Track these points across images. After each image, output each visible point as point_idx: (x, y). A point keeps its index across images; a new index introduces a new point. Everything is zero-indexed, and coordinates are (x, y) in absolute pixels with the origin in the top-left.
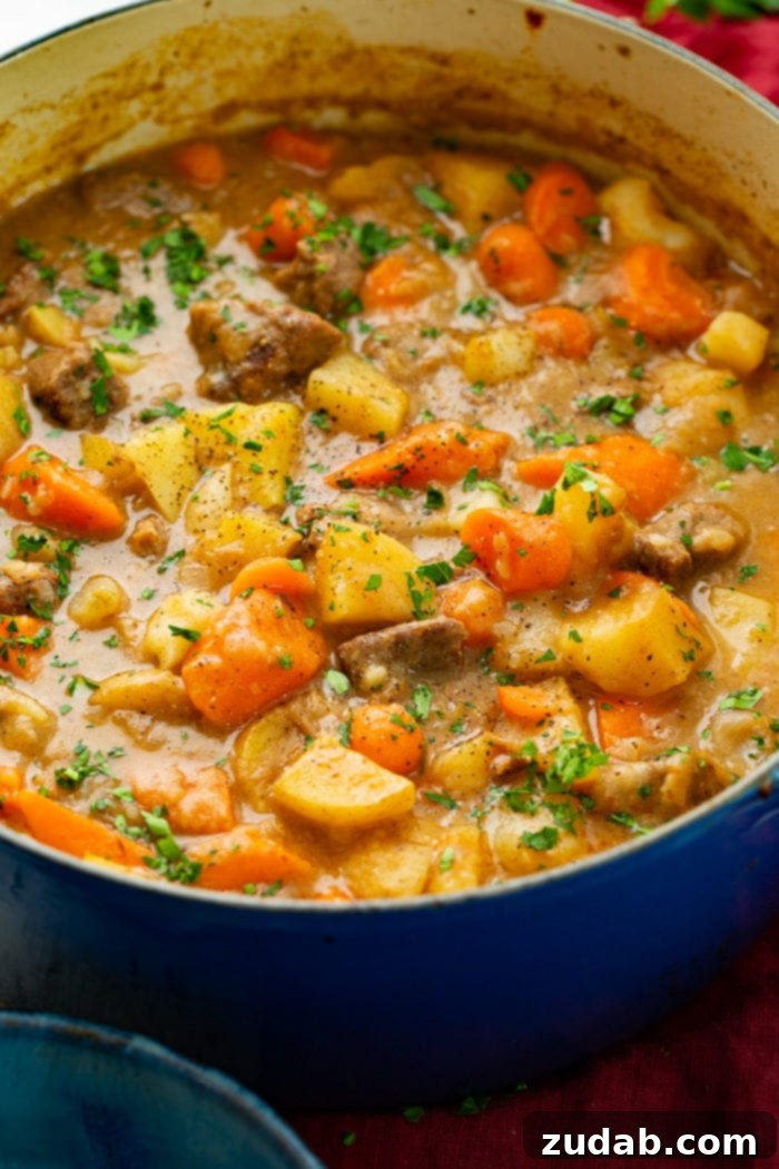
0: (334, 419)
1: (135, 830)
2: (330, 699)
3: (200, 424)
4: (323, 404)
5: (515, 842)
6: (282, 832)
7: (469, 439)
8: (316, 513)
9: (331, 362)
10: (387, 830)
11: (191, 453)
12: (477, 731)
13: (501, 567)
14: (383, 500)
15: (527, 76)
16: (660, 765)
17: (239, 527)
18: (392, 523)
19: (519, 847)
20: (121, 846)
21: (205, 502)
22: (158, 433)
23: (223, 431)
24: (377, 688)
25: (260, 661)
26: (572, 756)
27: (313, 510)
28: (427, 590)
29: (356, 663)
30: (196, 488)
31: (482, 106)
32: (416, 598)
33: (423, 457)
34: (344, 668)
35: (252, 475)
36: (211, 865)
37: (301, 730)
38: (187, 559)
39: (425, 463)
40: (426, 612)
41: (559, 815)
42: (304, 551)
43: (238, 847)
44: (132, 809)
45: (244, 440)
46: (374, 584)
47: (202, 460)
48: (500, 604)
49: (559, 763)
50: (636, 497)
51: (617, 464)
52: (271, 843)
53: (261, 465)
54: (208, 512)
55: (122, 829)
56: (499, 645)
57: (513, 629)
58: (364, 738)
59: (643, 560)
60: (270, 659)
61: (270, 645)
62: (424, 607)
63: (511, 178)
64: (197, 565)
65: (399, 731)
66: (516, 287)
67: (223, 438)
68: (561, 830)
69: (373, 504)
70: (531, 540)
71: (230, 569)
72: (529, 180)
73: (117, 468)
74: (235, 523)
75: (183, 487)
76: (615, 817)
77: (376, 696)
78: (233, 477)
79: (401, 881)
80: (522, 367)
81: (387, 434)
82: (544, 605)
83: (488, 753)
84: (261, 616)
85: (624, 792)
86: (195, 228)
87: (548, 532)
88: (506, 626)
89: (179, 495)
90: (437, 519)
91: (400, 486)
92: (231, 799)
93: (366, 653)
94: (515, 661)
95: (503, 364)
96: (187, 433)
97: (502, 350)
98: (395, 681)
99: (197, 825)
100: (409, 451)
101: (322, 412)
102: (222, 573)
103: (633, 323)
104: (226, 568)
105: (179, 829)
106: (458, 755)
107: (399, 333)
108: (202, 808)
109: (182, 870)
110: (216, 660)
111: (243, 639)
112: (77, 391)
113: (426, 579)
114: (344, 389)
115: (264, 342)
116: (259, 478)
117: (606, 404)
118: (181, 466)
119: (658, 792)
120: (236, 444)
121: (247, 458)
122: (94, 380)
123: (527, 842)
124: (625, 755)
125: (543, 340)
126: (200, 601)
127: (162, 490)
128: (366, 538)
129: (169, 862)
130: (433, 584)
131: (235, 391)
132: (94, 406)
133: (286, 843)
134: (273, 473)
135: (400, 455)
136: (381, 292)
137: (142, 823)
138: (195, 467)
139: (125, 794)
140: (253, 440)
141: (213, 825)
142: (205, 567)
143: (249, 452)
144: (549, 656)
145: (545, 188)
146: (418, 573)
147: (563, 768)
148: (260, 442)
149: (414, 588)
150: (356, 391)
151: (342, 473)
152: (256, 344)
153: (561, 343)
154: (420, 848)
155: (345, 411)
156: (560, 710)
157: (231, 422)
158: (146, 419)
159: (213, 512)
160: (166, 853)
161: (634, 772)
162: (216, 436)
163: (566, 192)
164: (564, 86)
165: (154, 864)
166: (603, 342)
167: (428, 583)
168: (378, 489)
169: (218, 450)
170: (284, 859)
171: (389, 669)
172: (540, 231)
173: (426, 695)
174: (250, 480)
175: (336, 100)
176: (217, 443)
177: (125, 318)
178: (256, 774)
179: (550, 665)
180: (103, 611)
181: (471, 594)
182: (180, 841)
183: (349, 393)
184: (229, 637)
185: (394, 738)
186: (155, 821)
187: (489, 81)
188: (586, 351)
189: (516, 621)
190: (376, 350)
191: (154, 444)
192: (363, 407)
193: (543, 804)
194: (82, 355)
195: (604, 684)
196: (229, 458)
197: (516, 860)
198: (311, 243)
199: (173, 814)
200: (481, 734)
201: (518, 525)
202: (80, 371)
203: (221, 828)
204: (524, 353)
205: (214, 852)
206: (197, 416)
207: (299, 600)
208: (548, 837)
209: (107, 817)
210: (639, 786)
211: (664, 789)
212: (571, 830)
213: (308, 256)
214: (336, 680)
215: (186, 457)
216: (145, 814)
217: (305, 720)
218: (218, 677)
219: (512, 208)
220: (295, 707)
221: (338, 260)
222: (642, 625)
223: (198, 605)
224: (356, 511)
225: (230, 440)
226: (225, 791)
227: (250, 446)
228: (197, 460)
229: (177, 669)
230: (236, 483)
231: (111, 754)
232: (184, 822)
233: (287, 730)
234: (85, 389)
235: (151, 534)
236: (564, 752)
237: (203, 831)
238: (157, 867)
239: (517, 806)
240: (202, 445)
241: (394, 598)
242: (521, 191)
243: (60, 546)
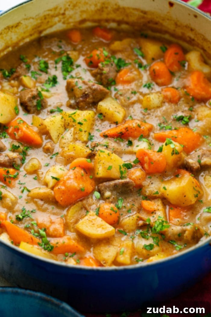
0: (104, 116)
1: (36, 234)
2: (94, 200)
3: (66, 115)
4: (102, 112)
5: (142, 247)
6: (77, 238)
7: (141, 126)
8: (96, 145)
9: (105, 99)
10: (106, 241)
11: (63, 124)
12: (135, 212)
13: (146, 166)
14: (116, 142)
15: (168, 19)
16: (184, 228)
17: (74, 147)
18: (117, 149)
19: (143, 248)
20: (32, 239)
21: (65, 139)
22: (54, 117)
23: (72, 118)
24: (108, 198)
25: (76, 189)
26: (160, 224)
27: (95, 144)
28: (125, 170)
29: (103, 190)
30: (63, 134)
31: (155, 26)
32: (121, 173)
33: (128, 130)
34: (99, 191)
35: (79, 132)
36: (56, 247)
37: (86, 209)
38: (59, 155)
39: (128, 132)
40: (124, 177)
41: (155, 240)
42: (91, 156)
43: (64, 242)
44: (36, 228)
45: (78, 122)
46: (110, 168)
47: (66, 126)
48: (145, 176)
49: (156, 226)
50: (187, 147)
51: (182, 137)
52: (74, 241)
53: (82, 129)
54: (66, 142)
55: (33, 233)
56: (143, 188)
57: (148, 184)
58: (102, 214)
59: (186, 166)
60: (78, 189)
61: (79, 184)
62: (123, 175)
63: (161, 48)
64: (61, 157)
65: (112, 212)
66: (160, 81)
67: (72, 120)
68: (155, 245)
69: (113, 143)
70: (155, 160)
71: (71, 159)
72: (166, 49)
73: (42, 127)
74: (73, 147)
75: (60, 134)
76: (170, 241)
77: (107, 200)
78: (74, 132)
79: (108, 256)
80: (159, 105)
81: (118, 123)
82: (157, 178)
83: (137, 220)
84: (77, 176)
85: (173, 235)
86: (71, 56)
87: (160, 158)
88: (146, 183)
89: (58, 136)
90: (130, 148)
91: (121, 138)
92: (64, 228)
93: (106, 188)
94: (147, 193)
95: (153, 104)
96: (62, 118)
97: (153, 100)
98: (113, 196)
99: (53, 234)
100: (124, 128)
101: (101, 114)
102: (68, 160)
103: (191, 94)
104: (69, 159)
105: (48, 235)
106: (128, 220)
107: (125, 92)
108: (55, 230)
109: (48, 247)
110: (63, 188)
111: (71, 183)
112: (33, 103)
113: (125, 167)
114: (108, 108)
115: (86, 93)
116: (81, 133)
117: (181, 118)
118: (60, 127)
119: (183, 236)
120: (76, 122)
121: (78, 127)
122: (38, 100)
123: (145, 247)
124: (175, 223)
125: (165, 97)
126: (61, 169)
127: (54, 134)
128: (109, 155)
129: (45, 245)
130: (127, 169)
131: (77, 106)
132: (37, 108)
133: (78, 242)
134: (85, 131)
135: (121, 129)
136: (121, 79)
137: (38, 232)
138: (64, 128)
139: (35, 223)
140: (81, 121)
141: (58, 235)
142: (64, 158)
143: (79, 125)
144: (157, 193)
145: (171, 51)
146: (123, 165)
147: (157, 227)
148: (82, 122)
149: (121, 170)
150: (111, 109)
151: (105, 133)
152: (84, 93)
153: (170, 99)
154: (115, 247)
155: (108, 114)
156: (158, 210)
157: (75, 116)
158: (52, 112)
159: (67, 142)
160: (44, 242)
161: (177, 229)
162: (70, 120)
163: (176, 54)
164: (178, 23)
165: (41, 245)
166: (182, 99)
167: (125, 169)
168: (114, 138)
169: (71, 124)
170: (77, 247)
171: (112, 193)
172: (168, 65)
173: (121, 201)
174: (79, 133)
175: (114, 21)
176: (71, 122)
177: (48, 81)
178: (71, 221)
179: (157, 195)
180: (34, 169)
181: (137, 173)
182: (48, 239)
183: (109, 110)
184: (68, 181)
185: (111, 214)
186: (42, 233)
187: (157, 20)
188: (177, 101)
189: (149, 182)
190: (118, 96)
191: (53, 121)
192: (113, 114)
193: (151, 236)
194: (35, 93)
195: (172, 202)
196: (73, 126)
197: (141, 252)
198: (102, 64)
199: (47, 231)
200: (136, 214)
201: (152, 155)
202: (34, 97)
203: (60, 236)
204: (160, 101)
205: (57, 243)
206: (66, 113)
207: (89, 170)
208: (151, 246)
209: (29, 230)
210: (178, 233)
211: (185, 235)
212: (158, 245)
213: (101, 68)
214: (97, 194)
215: (61, 125)
216: (40, 230)
217: (87, 206)
218: (63, 192)
219: (161, 57)
220: (84, 202)
221: (110, 70)
222: (183, 187)
223: (60, 170)
224: (107, 145)
225: (74, 121)
226: (62, 225)
227: (80, 123)
228: (64, 126)
229: (52, 188)
230: (75, 134)
231: (32, 212)
232: (50, 233)
233: (82, 208)
234: (35, 102)
235: (49, 147)
236: (158, 223)
237: (55, 236)
238: (41, 246)
239: (143, 236)
240: (66, 121)
241: (115, 173)
242: (164, 52)
243: (24, 148)
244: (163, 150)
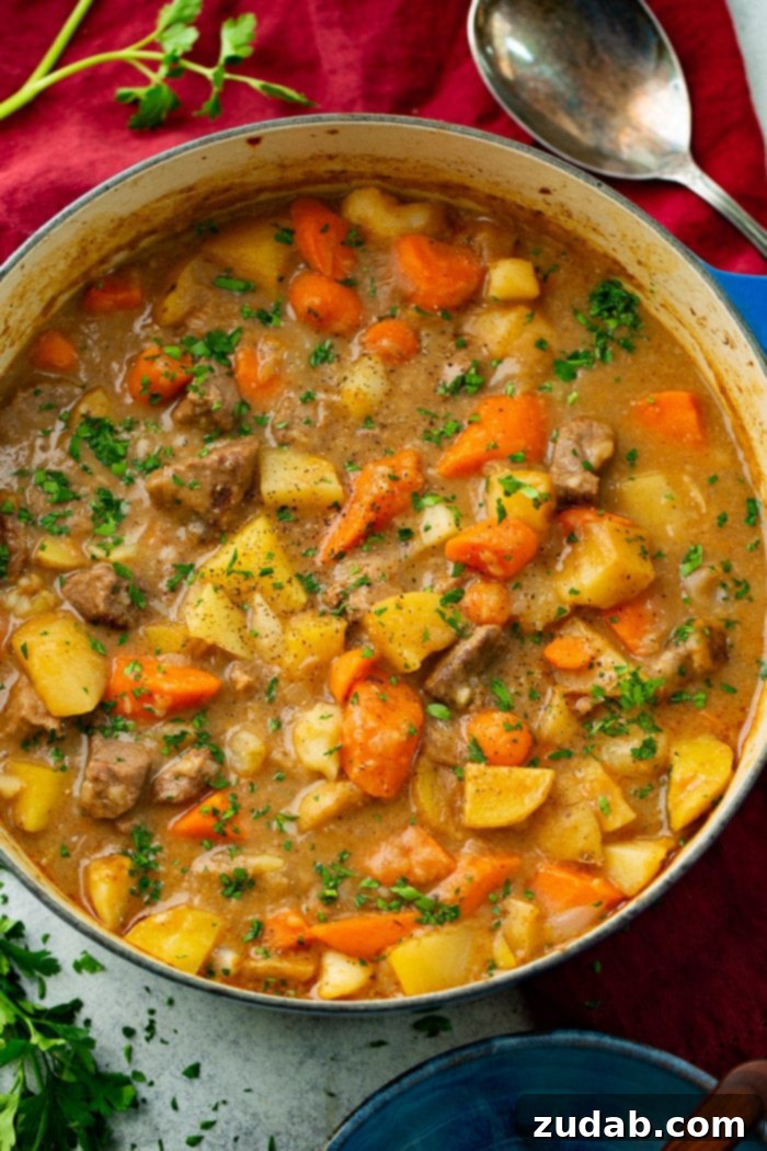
0: (295, 509)
1: (394, 903)
2: (445, 729)
3: (218, 575)
4: (282, 503)
5: (629, 760)
6: (485, 846)
7: (397, 474)
8: (341, 596)
9: (263, 468)
10: (553, 803)
11: (226, 602)
12: (549, 691)
13: (494, 570)
14: (370, 552)
16: (681, 650)
17: (304, 642)
18: (390, 568)
19: (634, 762)
20: (397, 923)
21: (267, 636)
22: (201, 604)
23: (239, 573)
24: (471, 701)
25: (400, 744)
26: (633, 685)
27: (337, 595)
28: (454, 612)
29: (446, 694)
30: (249, 625)
31: (229, 194)
32: (452, 623)
33: (379, 508)
34: (438, 700)
35: (278, 592)
36: (461, 900)
37: (446, 765)
38: (282, 683)
39: (382, 511)
40: (464, 628)
41: (645, 724)
42: (354, 631)
43: (471, 879)
44: (383, 892)
45: (258, 572)
46: (425, 636)
47: (236, 599)
48: (505, 591)
49: (627, 694)
50: (530, 448)
51: (504, 432)
52: (486, 860)
53: (279, 581)
54: (274, 643)
55: (385, 908)
56: (521, 620)
57: (525, 604)
58: (496, 753)
59: (569, 498)
60: (404, 738)
61: (398, 729)
62: (460, 625)
63: (278, 238)
64: (292, 685)
65: (515, 735)
66: (339, 326)
67: (241, 577)
68: (653, 735)
69: (367, 561)
70: (510, 547)
71: (316, 673)
72: (292, 232)
73: (189, 645)
74: (300, 641)
75: (240, 630)
76: (673, 699)
77: (472, 708)
78: (266, 600)
79: (586, 838)
80: (386, 387)
81: (340, 502)
82: (534, 575)
83: (567, 704)
84: (377, 711)
85: (668, 680)
86: (95, 414)
87: (515, 533)
88: (519, 604)
89: (241, 637)
90: (415, 547)
91: (374, 535)
92: (440, 844)
93: (451, 683)
94: (539, 626)
95: (374, 395)
96: (216, 590)
97: (368, 387)
98: (478, 690)
99: (432, 877)
100: (367, 510)
101: (283, 508)
102: (316, 680)
103: (436, 307)
104: (313, 674)
105: (423, 886)
106: (551, 719)
107: (289, 412)
108: (427, 865)
109: (444, 914)
110: (371, 763)
111: (382, 739)
112: (120, 603)
113: (449, 605)
114: (292, 488)
115: (219, 488)
116: (282, 593)
117: (460, 382)
118: (228, 616)
119: (691, 667)
120: (253, 577)
121: (266, 582)
122: (127, 589)
123: (638, 755)
124: (651, 651)
125: (386, 357)
126: (322, 717)
127: (230, 642)
128: (399, 607)
129: (432, 912)
130: (454, 605)
132: (138, 605)
133: (493, 853)
134: (289, 581)
135: (364, 517)
136: (254, 385)
137: (397, 897)
138: (236, 609)
139: (371, 883)
140: (264, 567)
141: (443, 872)
142: (300, 684)
143: (266, 578)
144: (561, 610)
145: (309, 234)
146: (443, 605)
147: (632, 694)
148: (268, 566)
149: (447, 618)
150: (302, 486)
151: (333, 551)
152: (213, 492)
153: (400, 354)
154: (581, 805)
155: (301, 501)
156: (598, 651)
157: (240, 563)
158: (174, 589)
159: (278, 640)
160: (426, 908)
161: (666, 662)
162: (235, 578)
163: (324, 230)
165: (425, 921)
166: (423, 333)
167: (452, 607)
168: (361, 547)
169: (244, 586)
170: (503, 867)
171: (469, 686)
172: (328, 272)
173: (500, 685)
174: (279, 595)
175: (118, 249)
176: (239, 583)
177: (98, 516)
178: (442, 819)
179: (565, 615)
180: (260, 759)
181: (483, 598)
182: (430, 896)
183: (299, 490)
184: (371, 742)
185: (515, 741)
186: (407, 891)
188: (417, 346)
189: (522, 597)
190: (284, 436)
191: (205, 615)
192: (314, 493)
193: (629, 722)
194: (110, 578)
196: (254, 589)
197: (636, 771)
198: (196, 390)
199: (411, 879)
200: (554, 692)
201: (495, 541)
202: (115, 590)
203: (449, 871)
204: (382, 378)
205: (457, 891)
206: (212, 571)
207: (377, 670)
208: (649, 746)
209: (371, 905)
210: (677, 670)
211: (696, 665)
212: (658, 730)
213: (201, 401)
214: (436, 710)
215: (227, 607)
216: (395, 890)
217: (444, 757)
218: (379, 771)
219: (295, 259)
220: (431, 750)
221: (218, 387)
222: (616, 564)
223: (324, 722)
224: (361, 576)
225: (247, 575)
226: (432, 841)
227: (266, 573)
228: (233, 603)
229: (342, 774)
230: (271, 602)
231: (342, 861)
232: (423, 879)
233: (436, 770)
234: (125, 598)
235: (249, 682)
236: (627, 686)
237: (437, 880)
238: (428, 922)
239: (616, 732)
240: (228, 588)
241: (440, 636)
242: (289, 243)
243: (194, 726)
244: (507, 508)
